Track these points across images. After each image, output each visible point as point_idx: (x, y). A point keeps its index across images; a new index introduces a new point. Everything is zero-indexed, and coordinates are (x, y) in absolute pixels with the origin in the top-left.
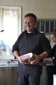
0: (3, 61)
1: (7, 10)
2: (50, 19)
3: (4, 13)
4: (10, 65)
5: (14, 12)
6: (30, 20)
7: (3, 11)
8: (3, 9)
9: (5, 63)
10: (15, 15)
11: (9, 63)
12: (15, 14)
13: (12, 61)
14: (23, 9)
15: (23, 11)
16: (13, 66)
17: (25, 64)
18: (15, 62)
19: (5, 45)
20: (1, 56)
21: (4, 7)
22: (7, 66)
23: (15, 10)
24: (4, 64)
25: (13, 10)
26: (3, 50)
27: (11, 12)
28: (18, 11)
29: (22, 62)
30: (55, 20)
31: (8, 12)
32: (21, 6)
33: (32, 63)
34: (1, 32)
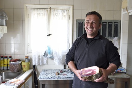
0: (50, 72)
1: (56, 10)
2: (107, 20)
3: (52, 13)
4: (60, 78)
5: (64, 12)
6: (94, 19)
7: (50, 11)
8: (51, 9)
9: (53, 75)
10: (65, 16)
11: (58, 75)
12: (65, 14)
13: (62, 72)
14: (74, 9)
15: (74, 10)
16: (64, 79)
17: (87, 80)
18: (65, 73)
19: (53, 52)
20: (48, 65)
21: (52, 7)
22: (57, 79)
23: (65, 9)
24: (52, 77)
25: (62, 9)
26: (50, 58)
27: (60, 12)
28: (68, 10)
29: (82, 78)
30: (113, 22)
31: (56, 12)
32: (73, 4)
33: (97, 80)
34: (48, 36)
